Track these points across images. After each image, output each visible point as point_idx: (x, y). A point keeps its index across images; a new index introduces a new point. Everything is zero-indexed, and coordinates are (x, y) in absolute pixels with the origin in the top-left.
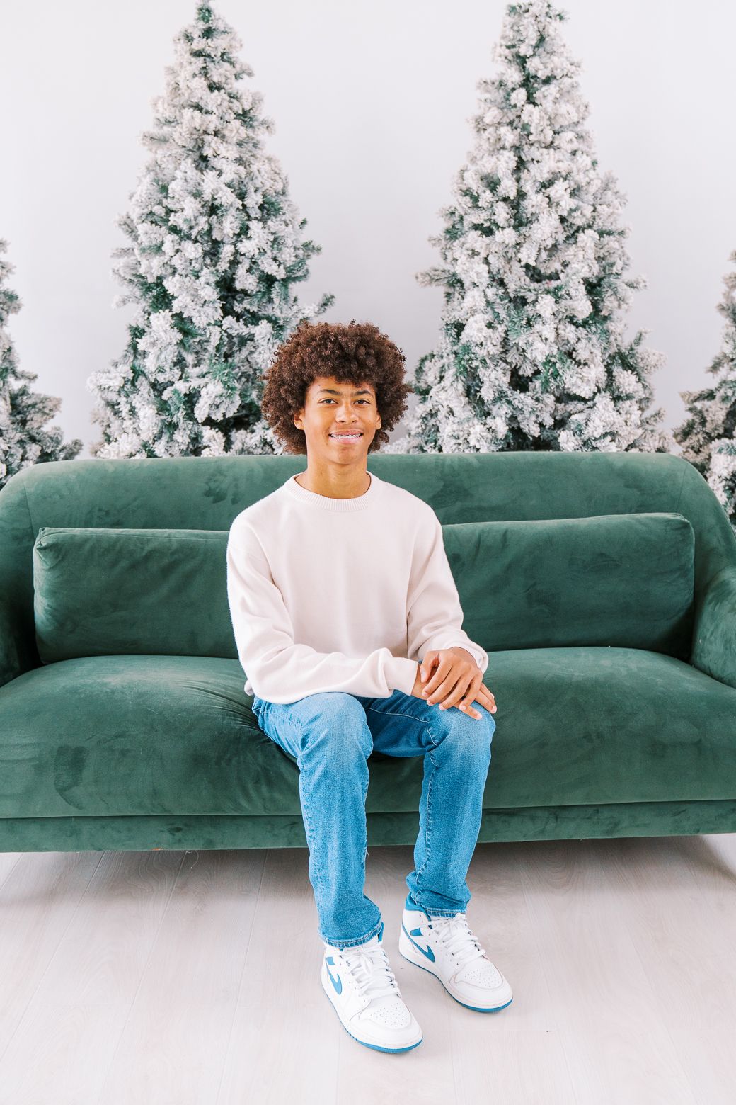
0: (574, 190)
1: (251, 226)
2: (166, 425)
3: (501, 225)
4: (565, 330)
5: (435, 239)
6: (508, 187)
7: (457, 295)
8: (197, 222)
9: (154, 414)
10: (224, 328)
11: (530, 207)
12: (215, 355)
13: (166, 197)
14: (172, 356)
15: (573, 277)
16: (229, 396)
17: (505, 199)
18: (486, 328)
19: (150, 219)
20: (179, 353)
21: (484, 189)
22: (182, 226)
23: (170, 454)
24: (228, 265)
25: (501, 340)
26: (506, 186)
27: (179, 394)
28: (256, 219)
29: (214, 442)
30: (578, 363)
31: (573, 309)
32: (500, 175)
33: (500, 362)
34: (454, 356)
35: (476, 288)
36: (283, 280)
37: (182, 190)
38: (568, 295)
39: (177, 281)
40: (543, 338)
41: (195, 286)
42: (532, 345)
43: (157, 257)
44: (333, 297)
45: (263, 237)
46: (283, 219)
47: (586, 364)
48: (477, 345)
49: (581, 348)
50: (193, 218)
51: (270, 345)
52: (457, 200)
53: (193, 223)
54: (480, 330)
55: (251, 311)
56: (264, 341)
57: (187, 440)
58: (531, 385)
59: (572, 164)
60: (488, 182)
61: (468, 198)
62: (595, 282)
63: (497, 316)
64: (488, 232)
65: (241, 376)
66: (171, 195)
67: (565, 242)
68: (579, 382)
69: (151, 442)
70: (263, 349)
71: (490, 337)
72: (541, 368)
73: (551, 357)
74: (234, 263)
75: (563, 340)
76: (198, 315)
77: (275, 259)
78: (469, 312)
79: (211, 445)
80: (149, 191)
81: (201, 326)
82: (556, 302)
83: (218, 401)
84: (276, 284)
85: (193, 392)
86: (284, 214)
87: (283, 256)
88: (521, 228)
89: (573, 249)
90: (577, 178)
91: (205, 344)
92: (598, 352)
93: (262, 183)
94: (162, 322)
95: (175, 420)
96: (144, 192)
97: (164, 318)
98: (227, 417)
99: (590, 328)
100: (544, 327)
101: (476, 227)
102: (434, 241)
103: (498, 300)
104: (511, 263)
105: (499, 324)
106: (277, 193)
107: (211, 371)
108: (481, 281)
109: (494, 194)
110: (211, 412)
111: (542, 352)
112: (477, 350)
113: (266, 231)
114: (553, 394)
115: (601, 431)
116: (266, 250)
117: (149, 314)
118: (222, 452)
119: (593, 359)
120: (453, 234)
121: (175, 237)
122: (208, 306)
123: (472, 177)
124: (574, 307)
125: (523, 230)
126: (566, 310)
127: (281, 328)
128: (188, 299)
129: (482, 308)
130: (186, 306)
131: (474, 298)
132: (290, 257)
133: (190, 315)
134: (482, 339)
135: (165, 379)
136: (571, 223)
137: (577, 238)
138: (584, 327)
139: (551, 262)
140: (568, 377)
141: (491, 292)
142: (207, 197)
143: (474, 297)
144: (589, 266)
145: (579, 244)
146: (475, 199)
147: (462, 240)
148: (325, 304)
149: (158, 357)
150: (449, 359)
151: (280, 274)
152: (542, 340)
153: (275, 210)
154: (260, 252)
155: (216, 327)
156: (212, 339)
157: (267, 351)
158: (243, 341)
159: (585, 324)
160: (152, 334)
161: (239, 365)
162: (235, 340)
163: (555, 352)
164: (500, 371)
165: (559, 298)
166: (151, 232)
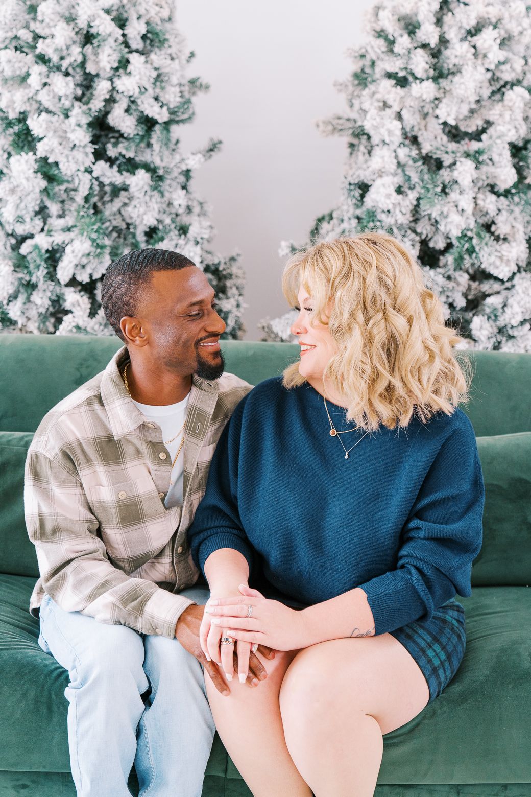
0: (504, 39)
1: (131, 60)
2: (23, 284)
3: (419, 76)
4: (484, 200)
5: (341, 85)
6: (429, 33)
7: (362, 148)
8: (69, 52)
9: (10, 271)
10: (95, 174)
11: (452, 57)
12: (84, 207)
13: (34, 19)
14: (33, 204)
15: (498, 141)
16: (98, 255)
17: (424, 46)
18: (395, 194)
19: (14, 43)
20: (42, 201)
21: (401, 32)
22: (51, 56)
23: (27, 317)
24: (103, 104)
25: (411, 208)
26: (427, 31)
27: (40, 252)
28: (137, 51)
29: (78, 308)
30: (497, 239)
31: (495, 177)
32: (420, 18)
33: (409, 232)
34: (356, 221)
35: (386, 146)
36: (165, 123)
37: (53, 13)
38: (491, 160)
39: (43, 120)
40: (460, 209)
41: (64, 127)
42: (446, 217)
43: (22, 90)
44: (220, 142)
45: (145, 73)
46: (169, 51)
47: (505, 239)
48: (383, 211)
49: (502, 222)
50: (64, 48)
51: (147, 198)
52: (370, 43)
53: (65, 53)
54: (388, 196)
55: (127, 157)
56: (141, 193)
57: (47, 303)
58: (442, 260)
59: (503, 9)
60: (405, 23)
61: (381, 42)
62: (521, 144)
63: (409, 179)
64: (402, 82)
65: (112, 231)
66: (40, 18)
67: (490, 97)
68: (498, 262)
69: (5, 302)
70: (139, 203)
71: (399, 204)
72: (455, 242)
73: (468, 230)
74: (111, 101)
75: (481, 211)
76: (65, 160)
77: (156, 99)
78: (377, 172)
79: (73, 310)
80: (14, 12)
81: (69, 173)
82: (477, 168)
83: (85, 261)
84: (157, 128)
85: (55, 248)
86: (170, 47)
87: (167, 96)
88: (440, 80)
89: (498, 108)
90: (508, 26)
91: (72, 193)
92: (520, 227)
93: (146, 10)
94: (24, 167)
95: (34, 280)
96: (9, 12)
97: (27, 162)
98: (94, 278)
99: (512, 199)
100: (461, 197)
101: (389, 75)
102: (340, 86)
103: (411, 163)
104: (428, 119)
105: (410, 188)
106: (163, 20)
107: (78, 224)
108: (392, 139)
109: (412, 39)
110: (76, 272)
111: (458, 226)
112: (383, 217)
113: (149, 66)
114: (467, 272)
115: (520, 318)
116: (147, 87)
117: (9, 155)
118: (87, 319)
119: (514, 234)
120: (362, 79)
121: (43, 68)
122: (78, 150)
123: (389, 19)
124: (496, 175)
125: (443, 82)
126: (487, 178)
127: (161, 178)
128: (55, 142)
129: (392, 171)
130: (52, 150)
131: (383, 159)
132: (175, 96)
133: (57, 160)
134: (390, 207)
135: (24, 230)
136: (498, 78)
137: (504, 94)
138: (506, 196)
139: (472, 120)
140: (486, 256)
141: (403, 153)
142: (82, 23)
143: (383, 157)
144: (515, 127)
145: (506, 102)
146: (391, 43)
147: (372, 88)
148: (211, 150)
149: (18, 207)
150: (350, 224)
151: (161, 115)
152: (458, 211)
153: (160, 41)
154: (141, 93)
155: (87, 174)
156: (81, 189)
157: (143, 205)
158: (117, 191)
159: (507, 193)
160: (12, 180)
161: (111, 218)
162: (107, 189)
163: (472, 225)
164: (409, 243)
165: (480, 163)
166: (14, 60)
